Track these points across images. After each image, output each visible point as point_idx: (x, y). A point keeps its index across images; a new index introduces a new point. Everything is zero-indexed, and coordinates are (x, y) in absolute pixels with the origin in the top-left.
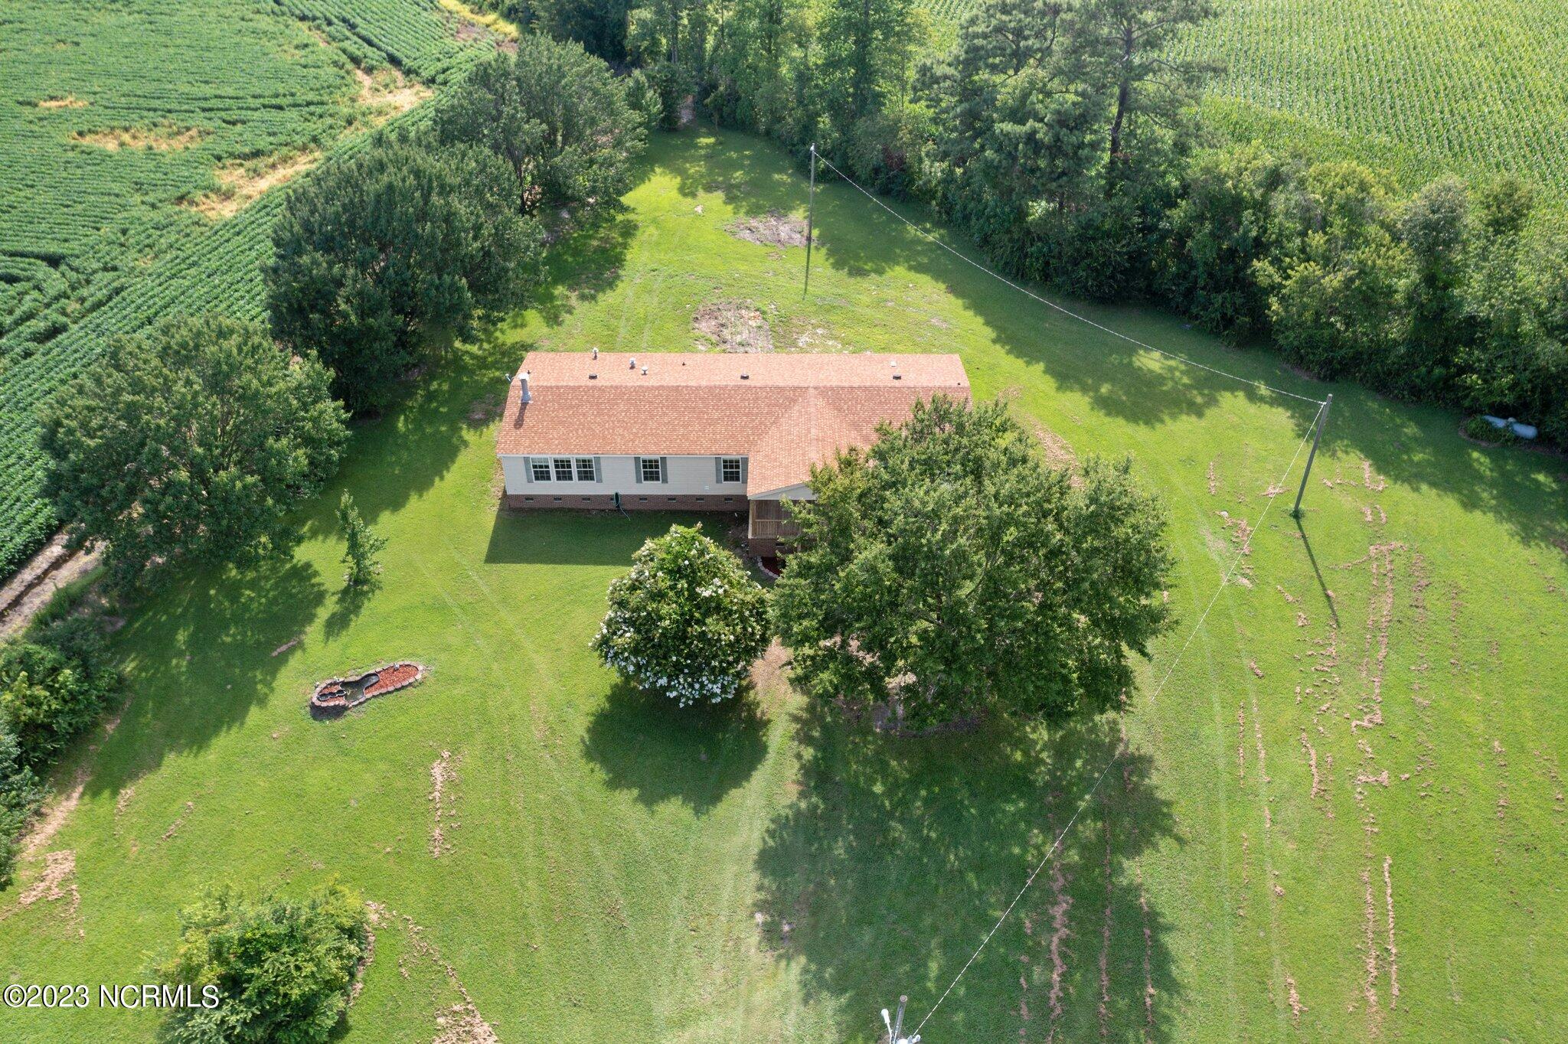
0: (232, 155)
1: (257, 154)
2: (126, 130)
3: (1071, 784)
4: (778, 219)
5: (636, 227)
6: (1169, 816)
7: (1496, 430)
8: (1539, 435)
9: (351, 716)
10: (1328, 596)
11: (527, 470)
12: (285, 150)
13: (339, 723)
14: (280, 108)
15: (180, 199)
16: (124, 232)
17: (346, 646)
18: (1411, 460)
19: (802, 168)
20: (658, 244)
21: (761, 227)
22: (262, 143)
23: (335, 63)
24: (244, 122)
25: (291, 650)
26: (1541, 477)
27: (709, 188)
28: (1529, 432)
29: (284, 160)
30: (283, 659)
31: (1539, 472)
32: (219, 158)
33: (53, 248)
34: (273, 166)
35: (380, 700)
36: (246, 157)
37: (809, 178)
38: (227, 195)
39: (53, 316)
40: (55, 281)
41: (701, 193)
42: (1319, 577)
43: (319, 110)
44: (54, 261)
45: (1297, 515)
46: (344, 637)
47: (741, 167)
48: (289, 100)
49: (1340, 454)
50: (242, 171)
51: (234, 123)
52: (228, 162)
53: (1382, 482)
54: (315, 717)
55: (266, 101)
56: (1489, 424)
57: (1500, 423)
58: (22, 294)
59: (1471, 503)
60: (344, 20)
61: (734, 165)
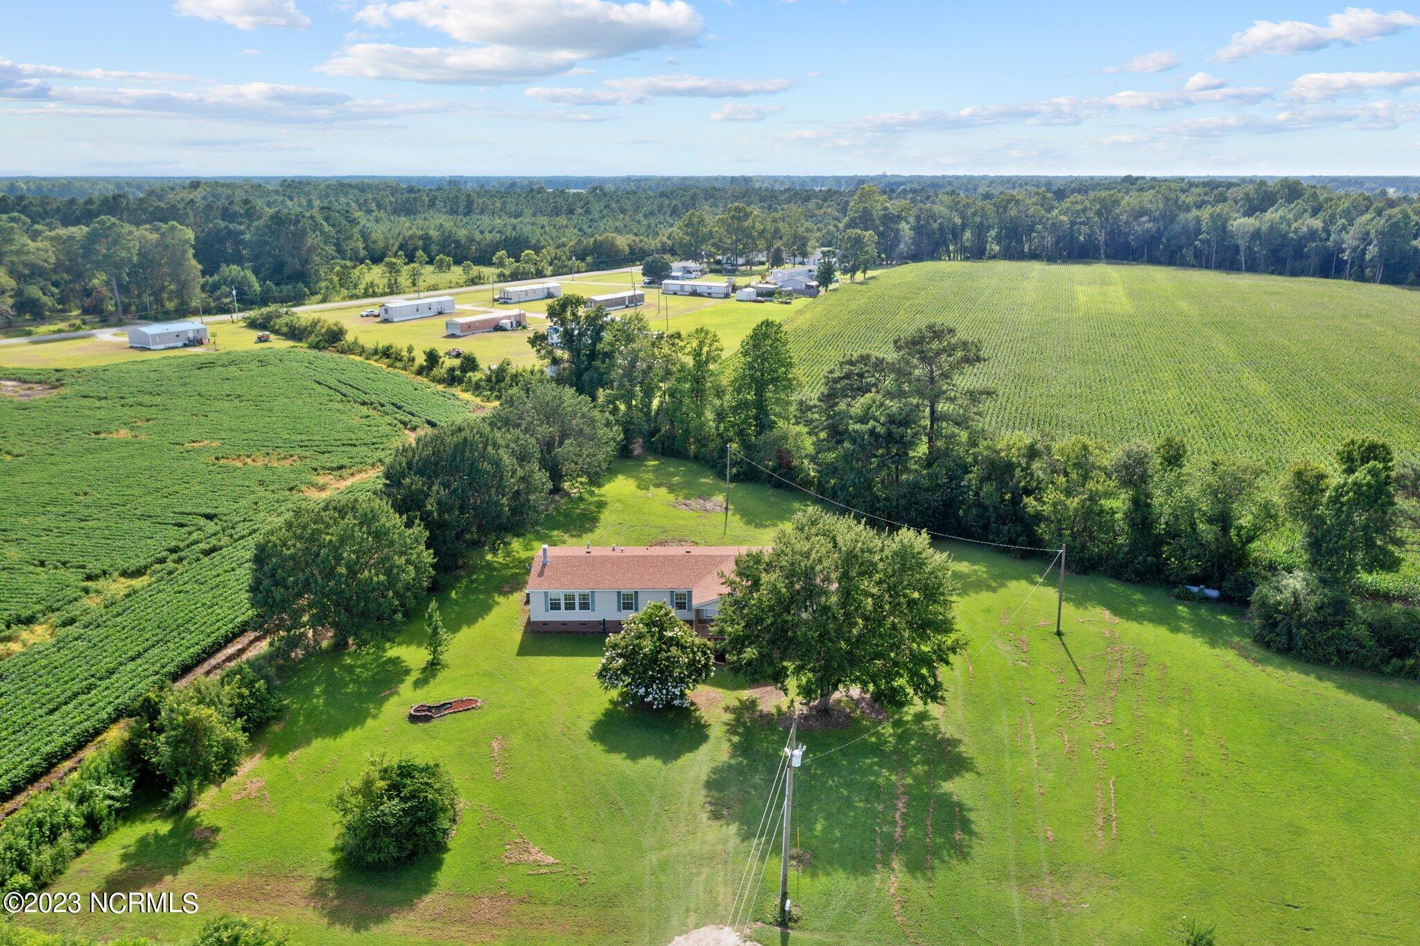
0: (323, 468)
1: (341, 467)
2: (248, 456)
3: (907, 751)
4: (705, 500)
5: (606, 503)
6: (971, 764)
7: (1193, 594)
8: (1221, 595)
9: (434, 722)
10: (1078, 670)
11: (546, 602)
12: (360, 467)
13: (427, 725)
14: (355, 446)
15: (291, 489)
16: (256, 503)
17: (428, 692)
18: (1137, 611)
19: (721, 475)
20: (622, 511)
21: (694, 504)
22: (345, 462)
23: (390, 424)
24: (330, 452)
25: (392, 694)
26: (1224, 618)
27: (657, 486)
28: (1214, 593)
29: (360, 472)
30: (386, 698)
31: (1223, 615)
32: (315, 470)
33: (209, 511)
34: (352, 475)
35: (453, 715)
36: (333, 469)
37: (726, 480)
38: (322, 488)
39: (213, 541)
40: (211, 527)
41: (652, 488)
42: (1073, 662)
43: (381, 446)
44: (210, 517)
45: (1059, 634)
46: (426, 688)
47: (678, 475)
48: (362, 442)
49: (1090, 608)
50: (330, 476)
51: (323, 453)
52: (321, 472)
53: (1117, 620)
54: (412, 722)
55: (345, 442)
56: (1187, 590)
57: (1195, 589)
58: (190, 533)
59: (1176, 629)
60: (393, 404)
61: (674, 475)
